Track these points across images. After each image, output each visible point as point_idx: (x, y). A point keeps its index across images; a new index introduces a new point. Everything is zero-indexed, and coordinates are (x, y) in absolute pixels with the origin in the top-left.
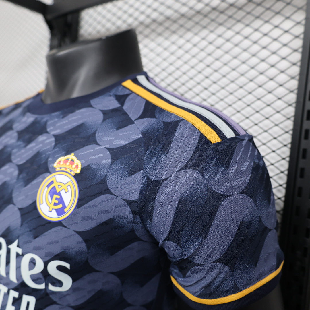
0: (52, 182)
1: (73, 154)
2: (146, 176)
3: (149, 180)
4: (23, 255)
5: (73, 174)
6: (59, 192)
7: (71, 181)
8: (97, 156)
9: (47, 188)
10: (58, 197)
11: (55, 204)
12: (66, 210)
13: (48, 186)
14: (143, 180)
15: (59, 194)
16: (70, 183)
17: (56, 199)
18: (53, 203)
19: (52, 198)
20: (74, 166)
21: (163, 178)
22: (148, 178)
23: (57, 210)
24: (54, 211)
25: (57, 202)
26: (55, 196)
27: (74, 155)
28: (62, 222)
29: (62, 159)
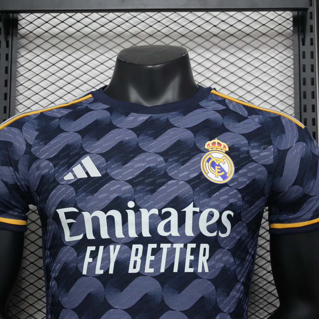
0: (210, 159)
1: (216, 139)
2: (276, 148)
3: (279, 150)
4: (201, 212)
5: (224, 151)
6: (219, 164)
7: (224, 156)
8: (236, 140)
9: (207, 163)
10: (219, 167)
11: (219, 172)
12: (227, 175)
13: (208, 161)
14: (275, 150)
15: (219, 165)
16: (224, 157)
17: (219, 169)
18: (217, 172)
19: (215, 169)
20: (222, 147)
21: (288, 148)
22: (278, 149)
23: (221, 176)
24: (219, 177)
25: (219, 171)
26: (216, 167)
27: (218, 140)
28: (227, 183)
29: (210, 143)
